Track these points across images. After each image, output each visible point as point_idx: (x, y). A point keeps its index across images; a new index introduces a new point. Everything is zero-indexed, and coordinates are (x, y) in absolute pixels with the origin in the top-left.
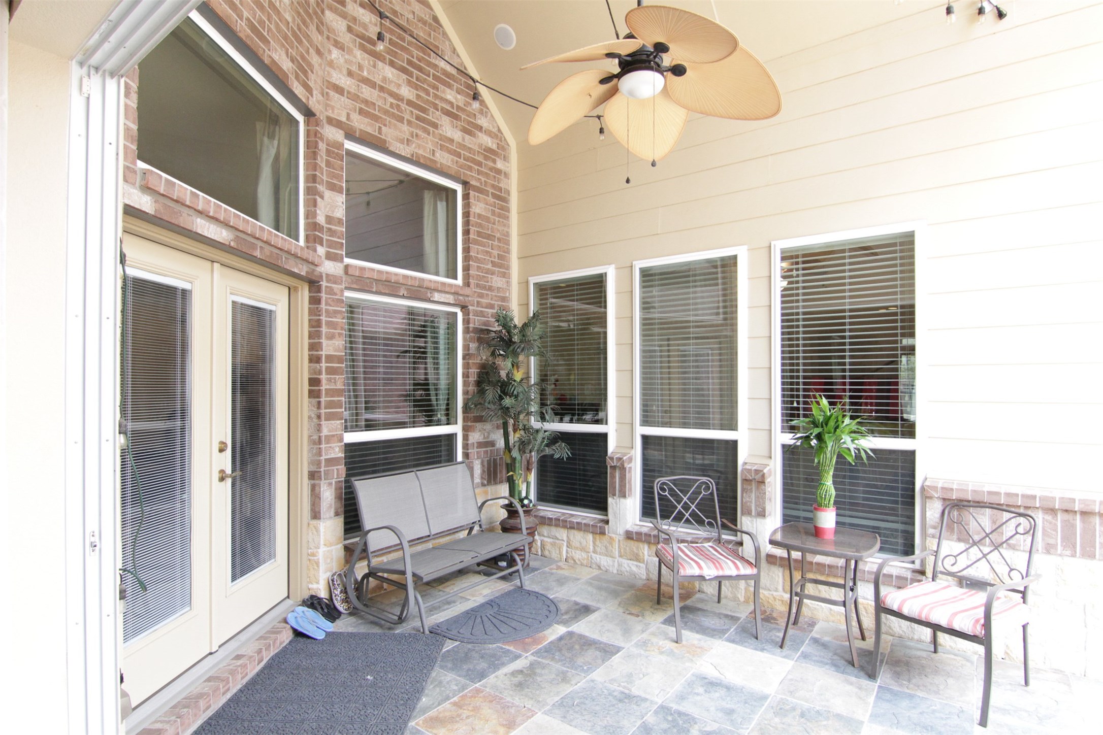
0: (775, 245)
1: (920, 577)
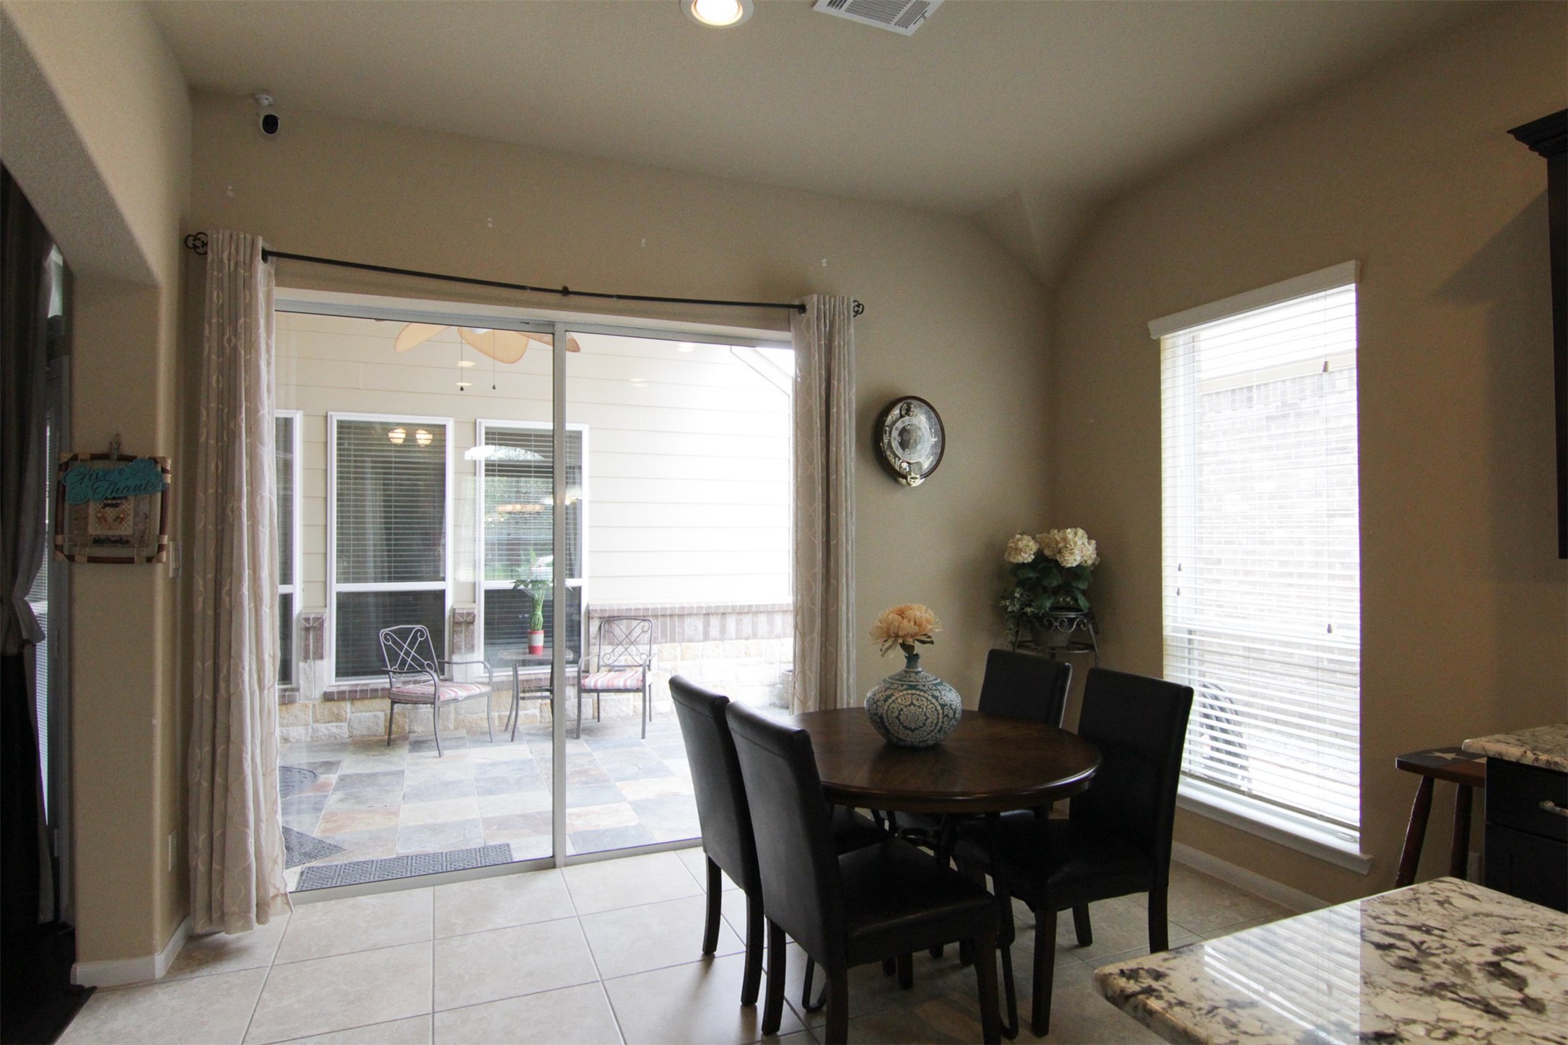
0: (480, 423)
1: (586, 674)
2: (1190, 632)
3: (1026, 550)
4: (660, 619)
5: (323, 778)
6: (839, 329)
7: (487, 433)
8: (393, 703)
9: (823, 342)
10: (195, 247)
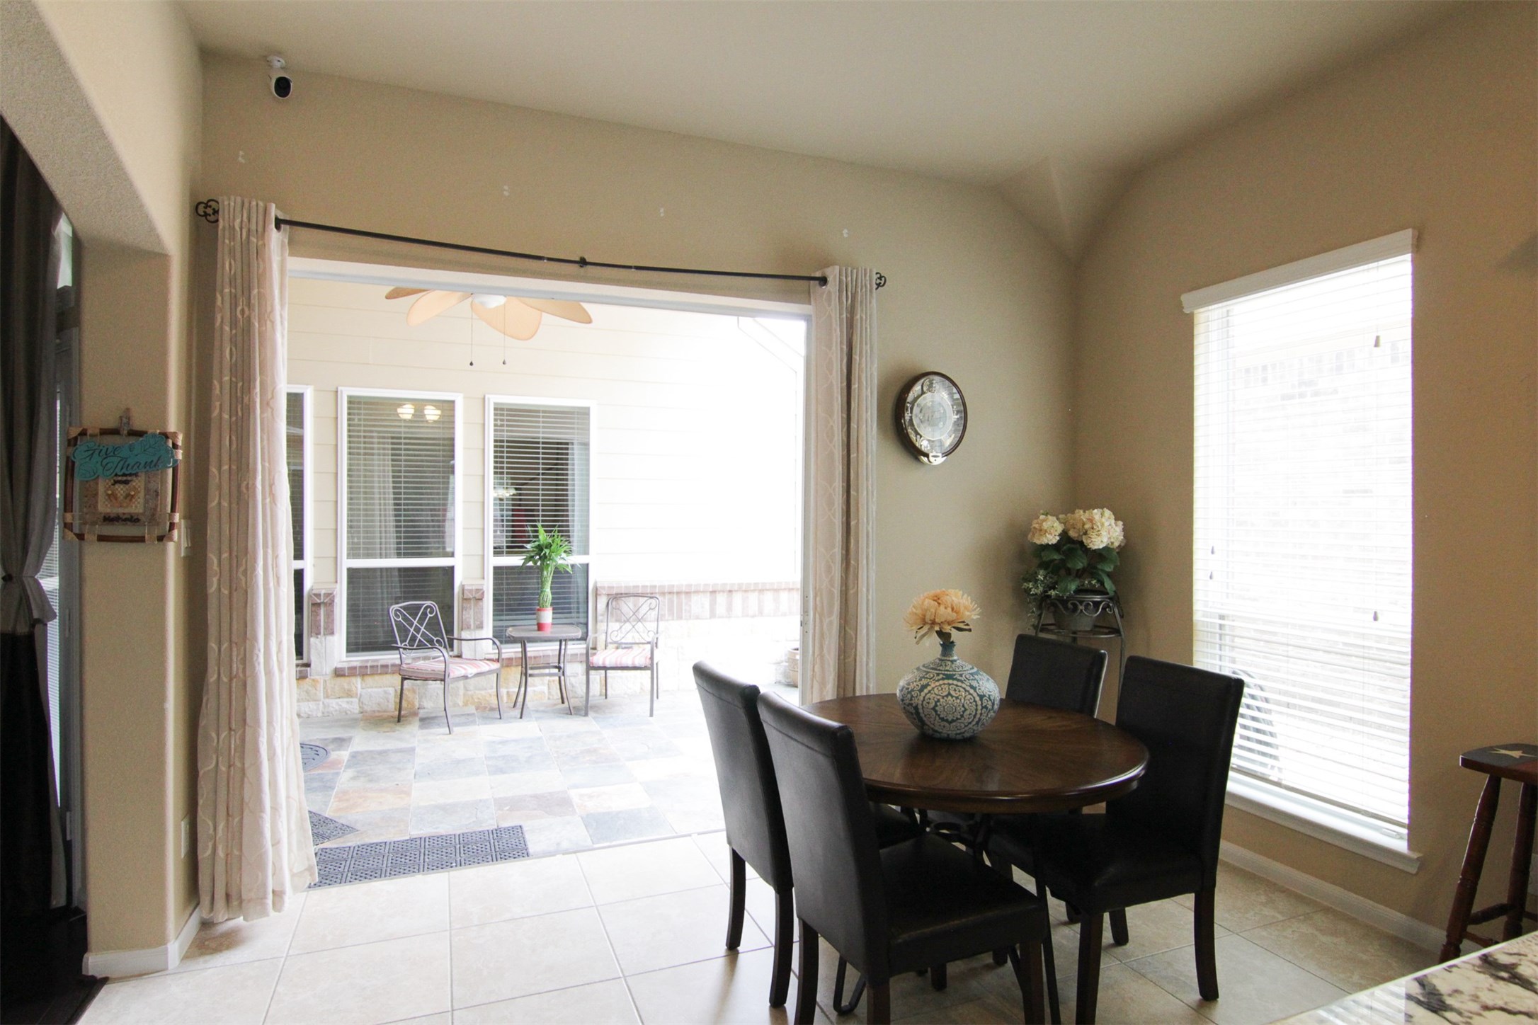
0: (489, 399)
1: (594, 651)
2: (1222, 617)
3: (1050, 531)
4: (667, 596)
5: (334, 755)
6: (861, 302)
7: (495, 409)
8: (404, 679)
9: (845, 316)
10: (206, 215)
